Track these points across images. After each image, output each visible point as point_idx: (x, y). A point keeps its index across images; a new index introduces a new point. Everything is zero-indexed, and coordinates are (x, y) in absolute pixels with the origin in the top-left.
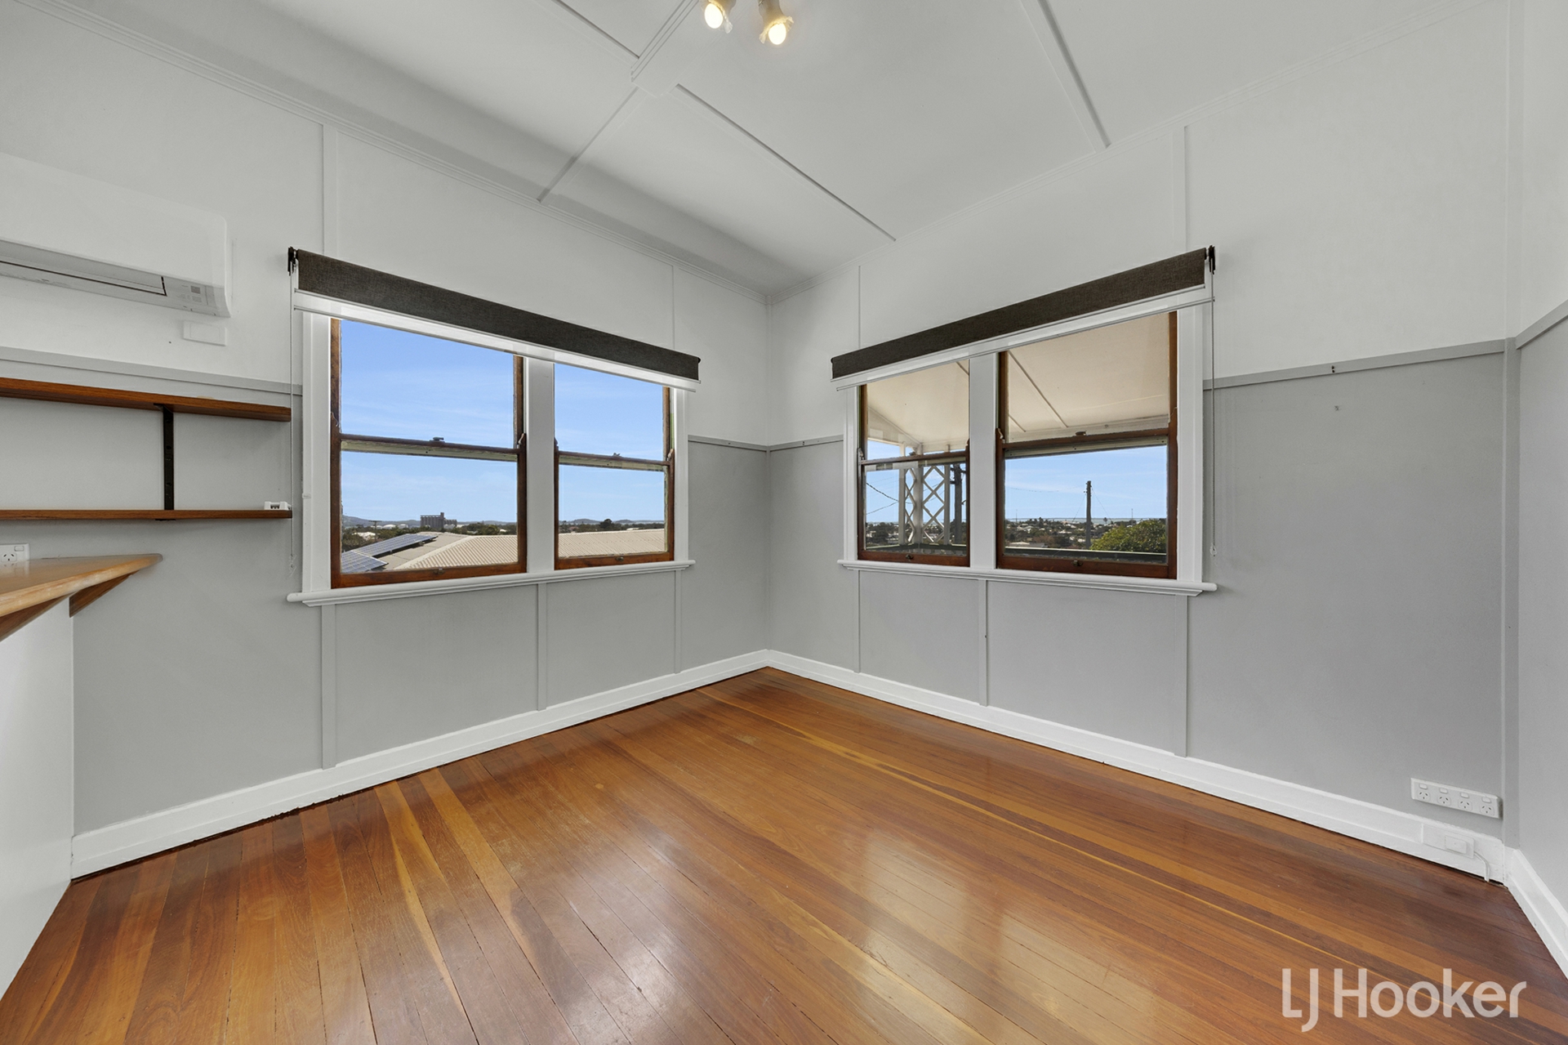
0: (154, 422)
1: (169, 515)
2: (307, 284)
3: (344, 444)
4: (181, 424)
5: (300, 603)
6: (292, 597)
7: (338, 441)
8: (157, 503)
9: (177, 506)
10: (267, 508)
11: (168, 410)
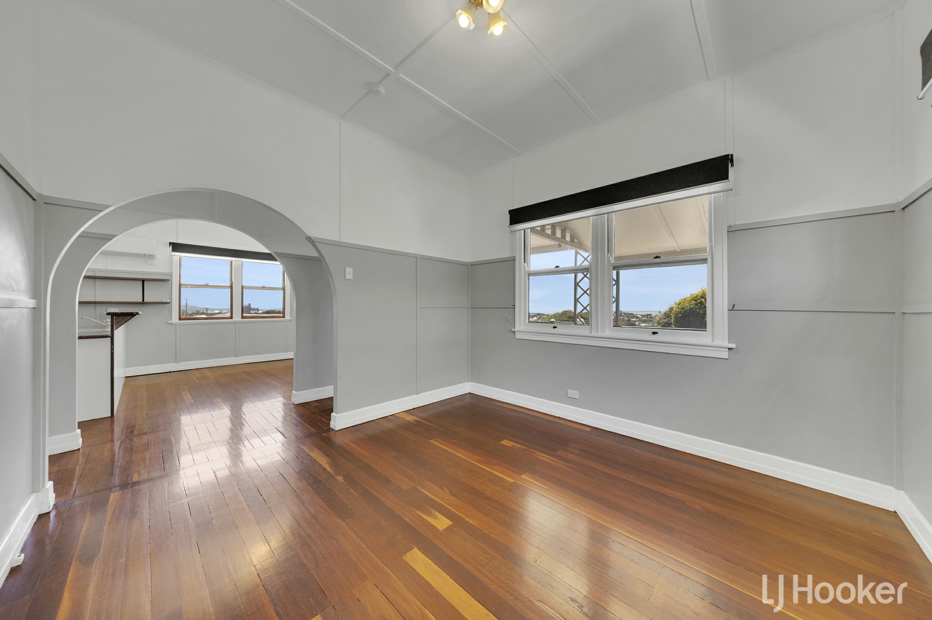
0: (140, 283)
1: (143, 303)
2: (174, 250)
3: (182, 286)
4: (145, 283)
5: (171, 323)
6: (169, 322)
7: (180, 286)
8: (141, 300)
9: (145, 301)
10: (164, 301)
11: (143, 281)
